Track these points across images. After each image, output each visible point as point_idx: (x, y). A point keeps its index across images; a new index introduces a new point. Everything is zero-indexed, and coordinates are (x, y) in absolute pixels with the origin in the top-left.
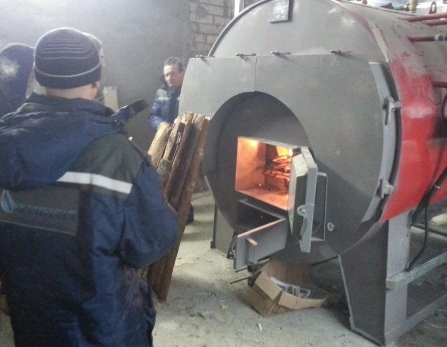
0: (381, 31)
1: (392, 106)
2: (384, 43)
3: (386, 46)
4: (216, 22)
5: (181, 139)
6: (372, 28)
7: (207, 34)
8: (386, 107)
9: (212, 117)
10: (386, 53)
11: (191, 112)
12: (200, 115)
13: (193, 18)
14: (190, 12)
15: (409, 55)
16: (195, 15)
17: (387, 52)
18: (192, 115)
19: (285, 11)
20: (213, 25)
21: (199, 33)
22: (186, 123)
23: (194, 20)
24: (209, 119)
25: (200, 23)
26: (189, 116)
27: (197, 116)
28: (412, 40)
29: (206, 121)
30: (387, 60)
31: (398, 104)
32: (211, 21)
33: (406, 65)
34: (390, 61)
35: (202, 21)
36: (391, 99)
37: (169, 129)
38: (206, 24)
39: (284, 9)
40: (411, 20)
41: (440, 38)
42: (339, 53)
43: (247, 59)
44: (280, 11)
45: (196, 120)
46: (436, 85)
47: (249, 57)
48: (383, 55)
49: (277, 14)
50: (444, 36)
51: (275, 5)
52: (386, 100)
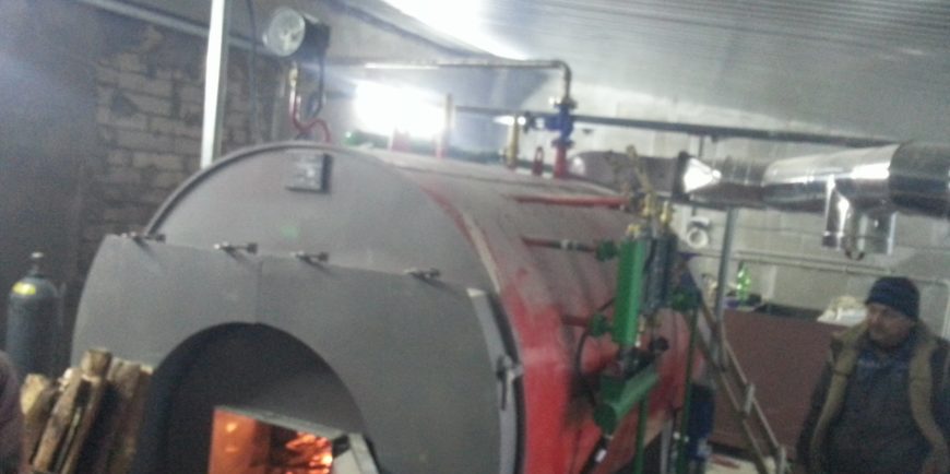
0: (483, 231)
1: (511, 376)
2: (490, 255)
3: (493, 261)
4: (154, 129)
5: (81, 419)
6: (470, 227)
7: (134, 150)
8: (501, 375)
9: (156, 365)
10: (495, 275)
11: (104, 350)
12: (127, 364)
13: (104, 116)
14: (97, 105)
15: (527, 273)
16: (108, 111)
17: (497, 272)
18: (108, 358)
19: (315, 174)
20: (148, 131)
21: (116, 147)
22: (95, 380)
23: (105, 122)
24: (148, 369)
25: (120, 128)
26: (99, 358)
27: (121, 365)
28: (529, 243)
29: (143, 375)
30: (497, 289)
31: (520, 370)
32: (142, 125)
33: (524, 293)
34: (501, 289)
35: (123, 123)
36: (508, 361)
37: (52, 392)
38: (132, 130)
39: (315, 169)
40: (522, 200)
41: (570, 247)
42: (420, 277)
43: (240, 258)
44: (305, 171)
45: (120, 374)
46: (569, 321)
47: (244, 253)
48: (489, 279)
49: (300, 176)
50: (575, 242)
51: (296, 159)
52: (500, 361)
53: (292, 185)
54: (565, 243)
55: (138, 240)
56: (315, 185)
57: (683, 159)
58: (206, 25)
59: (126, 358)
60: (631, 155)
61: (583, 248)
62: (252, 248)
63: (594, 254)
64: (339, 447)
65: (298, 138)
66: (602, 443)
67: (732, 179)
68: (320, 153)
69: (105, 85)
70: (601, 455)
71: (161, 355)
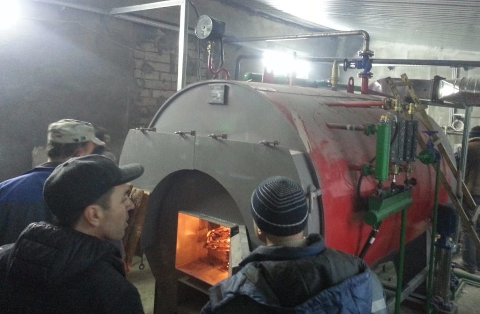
0: (303, 121)
1: (313, 195)
2: (305, 134)
3: (307, 137)
4: (162, 78)
6: (295, 119)
7: (153, 89)
9: (152, 191)
10: (307, 144)
12: (138, 190)
13: (138, 74)
14: (135, 68)
15: (327, 142)
16: (140, 72)
17: (308, 142)
19: (221, 95)
20: (159, 80)
21: (145, 88)
23: (139, 76)
24: (148, 193)
25: (146, 79)
27: (135, 190)
28: (330, 127)
29: (145, 195)
30: (308, 151)
31: (319, 192)
32: (157, 77)
33: (325, 153)
34: (310, 151)
35: (147, 77)
36: (313, 188)
38: (152, 80)
39: (221, 93)
40: (330, 105)
41: (351, 129)
42: (267, 144)
43: (186, 138)
44: (217, 94)
45: (135, 194)
46: (352, 168)
47: (189, 135)
48: (304, 146)
49: (214, 97)
50: (354, 126)
51: (212, 89)
52: (309, 188)
53: (211, 101)
54: (348, 126)
55: (143, 131)
56: (221, 101)
57: (437, 80)
58: (178, 26)
59: (138, 188)
60: (404, 79)
61: (357, 129)
62: (193, 133)
63: (363, 132)
64: (234, 232)
65: (215, 78)
66: (373, 234)
67: (465, 90)
68: (223, 85)
69: (138, 59)
70: (373, 240)
71: (154, 186)
